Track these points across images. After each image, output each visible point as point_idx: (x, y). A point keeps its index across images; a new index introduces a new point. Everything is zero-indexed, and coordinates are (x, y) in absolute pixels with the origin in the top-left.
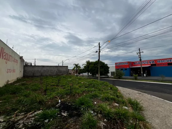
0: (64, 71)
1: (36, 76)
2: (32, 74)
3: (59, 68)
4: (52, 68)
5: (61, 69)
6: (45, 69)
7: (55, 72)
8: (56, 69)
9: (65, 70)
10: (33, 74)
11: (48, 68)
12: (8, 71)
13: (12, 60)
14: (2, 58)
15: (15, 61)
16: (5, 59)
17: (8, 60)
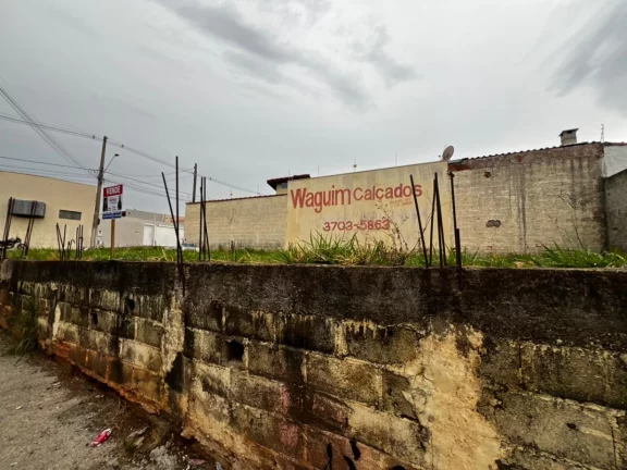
12: (332, 226)
13: (352, 197)
14: (301, 206)
15: (384, 193)
16: (312, 204)
17: (327, 204)
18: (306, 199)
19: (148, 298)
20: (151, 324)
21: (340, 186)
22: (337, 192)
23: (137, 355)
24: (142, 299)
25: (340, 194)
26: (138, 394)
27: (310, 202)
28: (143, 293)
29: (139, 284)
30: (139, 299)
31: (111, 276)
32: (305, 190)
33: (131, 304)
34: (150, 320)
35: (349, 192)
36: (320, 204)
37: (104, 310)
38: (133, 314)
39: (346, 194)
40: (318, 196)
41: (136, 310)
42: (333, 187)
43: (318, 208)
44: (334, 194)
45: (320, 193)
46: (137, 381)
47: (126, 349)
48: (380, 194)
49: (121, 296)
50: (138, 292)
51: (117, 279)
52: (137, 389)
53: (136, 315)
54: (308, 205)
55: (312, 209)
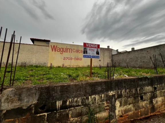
10: (119, 64)
12: (66, 58)
13: (72, 51)
14: (55, 51)
15: (81, 51)
16: (59, 51)
17: (64, 52)
18: (57, 49)
19: (160, 85)
20: (162, 91)
21: (69, 47)
22: (68, 49)
23: (159, 101)
24: (159, 86)
25: (69, 50)
26: (160, 111)
27: (58, 50)
28: (159, 84)
29: (158, 82)
30: (158, 86)
31: (147, 82)
32: (57, 46)
33: (155, 88)
34: (161, 90)
35: (71, 49)
36: (62, 51)
37: (145, 93)
38: (156, 91)
39: (71, 50)
40: (62, 49)
41: (157, 90)
42: (67, 47)
43: (62, 53)
44: (67, 49)
45: (62, 48)
46: (159, 107)
47: (156, 101)
48: (80, 51)
49: (152, 87)
50: (157, 84)
51: (149, 82)
52: (160, 110)
53: (157, 91)
54: (58, 51)
55: (59, 53)
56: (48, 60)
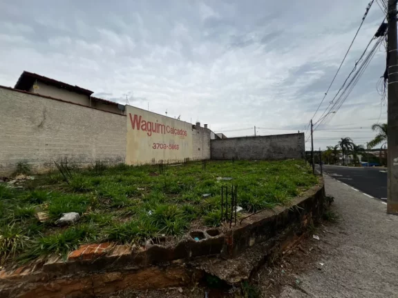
0: (291, 149)
1: (227, 159)
2: (221, 156)
3: (274, 140)
4: (256, 141)
5: (280, 144)
6: (242, 144)
7: (265, 151)
8: (267, 144)
9: (293, 147)
10: (223, 155)
11: (248, 142)
12: (157, 146)
16: (145, 129)
17: (154, 131)
18: (141, 124)
21: (160, 122)
55: (146, 132)
56: (125, 151)
